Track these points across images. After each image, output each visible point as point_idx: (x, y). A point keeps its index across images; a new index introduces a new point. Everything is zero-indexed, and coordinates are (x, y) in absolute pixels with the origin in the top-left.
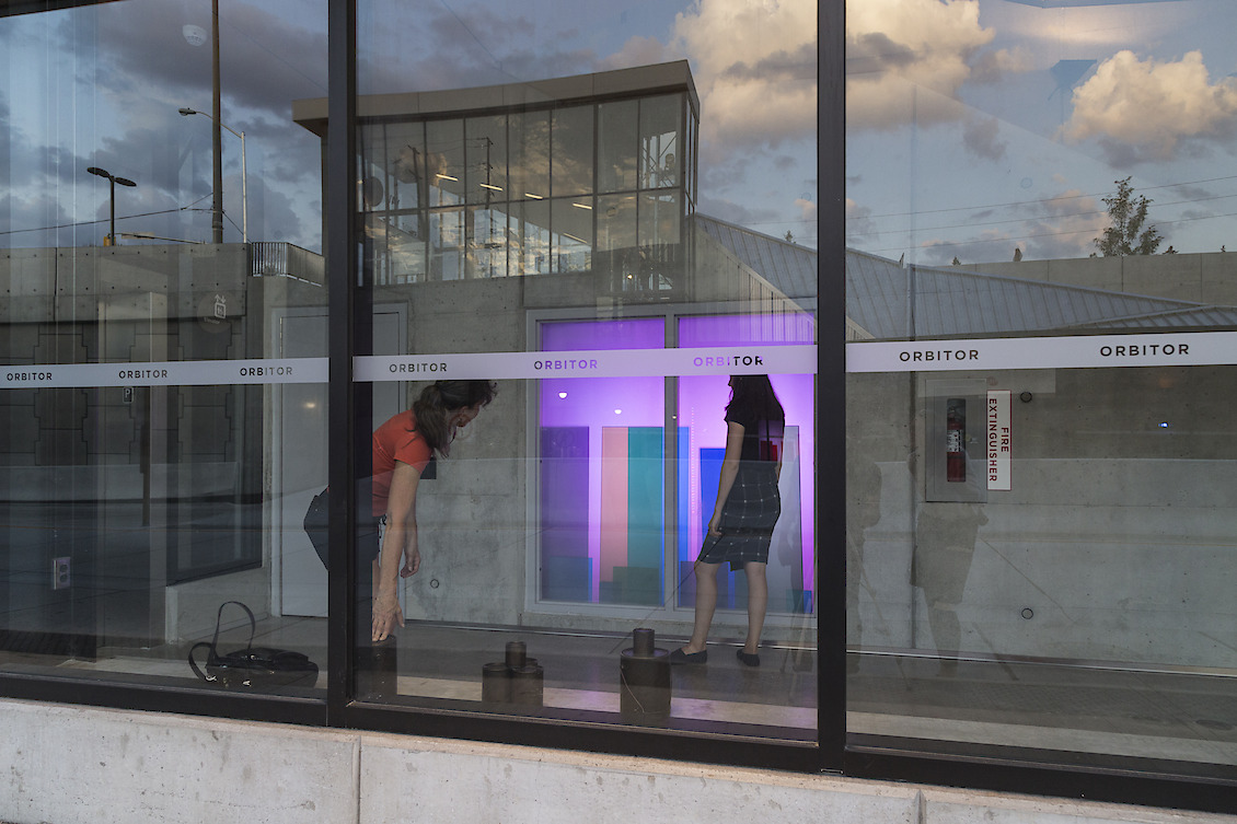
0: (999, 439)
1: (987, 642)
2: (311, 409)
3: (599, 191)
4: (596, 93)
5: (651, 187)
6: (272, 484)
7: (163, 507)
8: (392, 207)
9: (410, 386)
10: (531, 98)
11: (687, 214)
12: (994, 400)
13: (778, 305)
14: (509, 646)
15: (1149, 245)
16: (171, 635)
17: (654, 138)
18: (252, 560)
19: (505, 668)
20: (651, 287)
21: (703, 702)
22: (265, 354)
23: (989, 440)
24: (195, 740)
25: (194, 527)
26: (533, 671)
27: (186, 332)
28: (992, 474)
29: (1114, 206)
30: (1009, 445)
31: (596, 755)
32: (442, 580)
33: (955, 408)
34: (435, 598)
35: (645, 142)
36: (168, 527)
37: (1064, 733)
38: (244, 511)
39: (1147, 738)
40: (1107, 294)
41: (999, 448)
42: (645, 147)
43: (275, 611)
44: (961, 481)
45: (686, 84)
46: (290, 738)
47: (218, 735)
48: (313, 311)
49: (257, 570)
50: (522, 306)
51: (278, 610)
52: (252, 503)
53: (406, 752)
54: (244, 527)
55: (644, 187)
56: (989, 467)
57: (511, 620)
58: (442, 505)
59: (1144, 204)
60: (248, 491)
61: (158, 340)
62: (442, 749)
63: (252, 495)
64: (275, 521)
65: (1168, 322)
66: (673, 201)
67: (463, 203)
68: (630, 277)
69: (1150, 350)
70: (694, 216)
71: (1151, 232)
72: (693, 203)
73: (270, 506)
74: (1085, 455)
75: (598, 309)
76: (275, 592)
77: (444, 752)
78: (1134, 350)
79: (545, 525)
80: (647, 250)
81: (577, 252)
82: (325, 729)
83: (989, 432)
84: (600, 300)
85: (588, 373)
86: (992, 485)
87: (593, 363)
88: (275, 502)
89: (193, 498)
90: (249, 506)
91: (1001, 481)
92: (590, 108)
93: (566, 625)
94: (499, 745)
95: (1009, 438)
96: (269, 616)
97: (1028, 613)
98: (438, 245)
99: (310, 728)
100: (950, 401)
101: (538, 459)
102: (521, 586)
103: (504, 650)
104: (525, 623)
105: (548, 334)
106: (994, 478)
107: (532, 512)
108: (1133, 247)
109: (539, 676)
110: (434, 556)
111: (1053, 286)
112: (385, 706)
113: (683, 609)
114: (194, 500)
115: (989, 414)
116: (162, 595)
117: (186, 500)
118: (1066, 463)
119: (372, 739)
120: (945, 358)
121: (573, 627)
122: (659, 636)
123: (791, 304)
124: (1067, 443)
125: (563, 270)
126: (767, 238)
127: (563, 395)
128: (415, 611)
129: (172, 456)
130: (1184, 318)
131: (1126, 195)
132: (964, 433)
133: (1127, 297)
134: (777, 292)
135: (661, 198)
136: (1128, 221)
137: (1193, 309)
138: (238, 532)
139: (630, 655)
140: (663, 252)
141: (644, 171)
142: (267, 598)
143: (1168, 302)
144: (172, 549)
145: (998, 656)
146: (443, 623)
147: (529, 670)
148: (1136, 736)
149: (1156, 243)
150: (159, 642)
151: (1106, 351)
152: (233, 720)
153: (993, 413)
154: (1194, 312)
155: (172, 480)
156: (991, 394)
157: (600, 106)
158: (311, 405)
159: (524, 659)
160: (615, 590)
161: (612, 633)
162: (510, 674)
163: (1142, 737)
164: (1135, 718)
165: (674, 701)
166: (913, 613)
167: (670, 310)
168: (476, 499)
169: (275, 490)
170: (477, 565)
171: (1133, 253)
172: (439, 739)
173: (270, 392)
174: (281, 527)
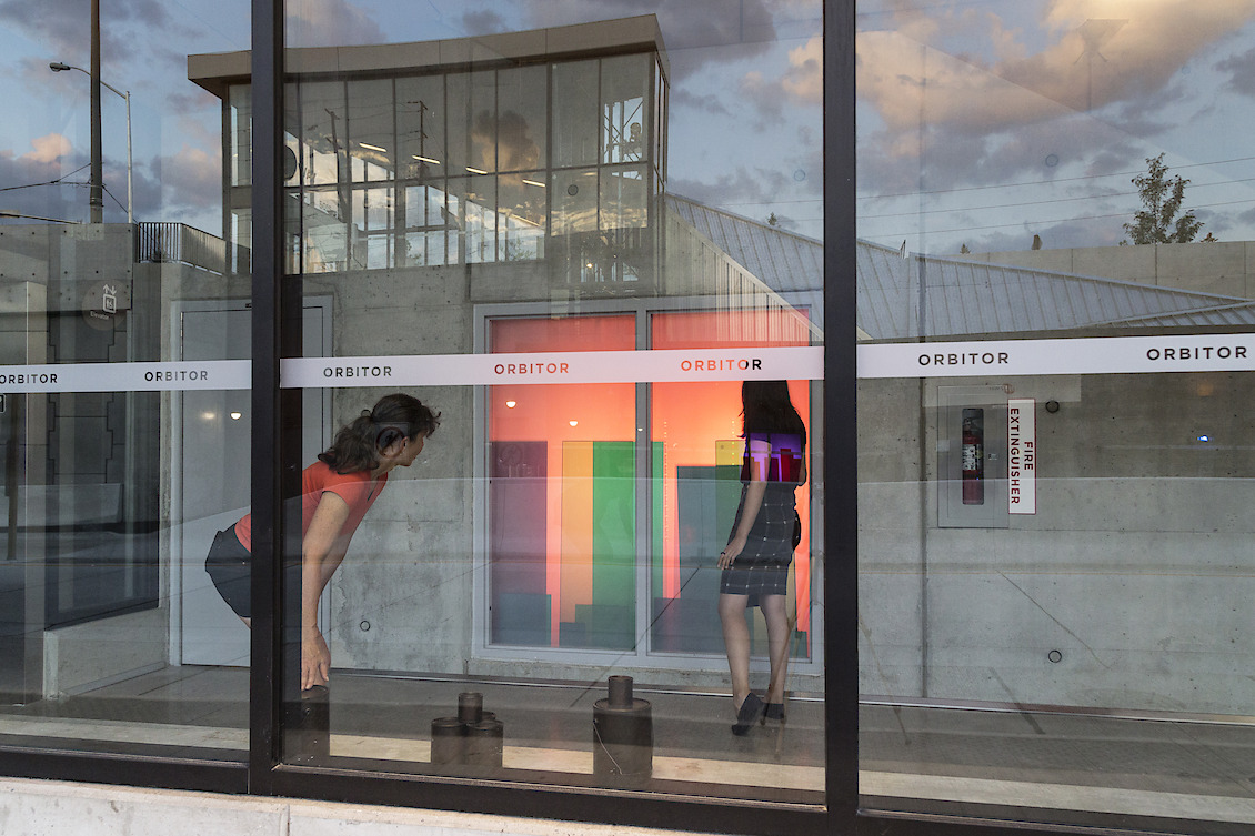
0: (1022, 455)
1: (1007, 689)
2: (209, 421)
3: (554, 166)
4: (549, 52)
5: (614, 161)
6: (170, 507)
7: (41, 537)
8: (307, 182)
9: (336, 394)
10: (479, 56)
11: (655, 193)
12: (1016, 410)
13: (761, 300)
14: (462, 698)
15: (1186, 231)
16: (50, 690)
17: (618, 105)
18: (147, 600)
19: (457, 724)
20: (614, 278)
21: (689, 760)
22: (163, 356)
23: (1011, 456)
24: (89, 811)
25: (76, 561)
26: (491, 727)
27: (67, 328)
28: (1014, 495)
29: (1146, 187)
30: (1033, 462)
31: (567, 824)
32: (373, 622)
33: (971, 419)
34: (366, 643)
35: (607, 109)
36: (48, 561)
37: (1105, 792)
38: (136, 540)
39: (1199, 798)
40: (1138, 288)
41: (1022, 466)
42: (607, 115)
43: (174, 660)
44: (978, 504)
45: (654, 42)
46: (204, 809)
47: (118, 806)
48: (212, 304)
49: (154, 611)
50: (469, 299)
51: (178, 657)
52: (147, 532)
53: (344, 823)
54: (136, 561)
55: (606, 161)
56: (1011, 487)
57: (456, 668)
58: (374, 534)
59: (1180, 185)
60: (143, 518)
61: (36, 339)
62: (386, 819)
63: (147, 523)
64: (174, 554)
65: (1208, 320)
66: (640, 178)
67: (392, 178)
68: (590, 266)
69: (1203, 353)
70: (663, 196)
71: (1188, 219)
72: (664, 179)
73: (168, 535)
74: (1119, 473)
75: (553, 303)
76: (173, 637)
77: (389, 822)
78: (1185, 353)
79: (496, 556)
80: (609, 233)
81: (527, 235)
82: (246, 797)
83: (1011, 447)
84: (555, 293)
85: (558, 378)
86: (1014, 508)
87: (564, 367)
88: (174, 529)
89: (75, 526)
90: (143, 535)
91: (1026, 504)
92: (543, 69)
93: (521, 673)
94: (453, 813)
95: (1033, 454)
96: (166, 666)
97: (1056, 655)
98: (362, 228)
99: (228, 796)
100: (966, 410)
101: (488, 479)
102: (468, 628)
103: (457, 704)
104: (472, 671)
105: (500, 334)
106: (1016, 500)
107: (480, 542)
108: (1168, 234)
109: (498, 733)
110: (364, 594)
111: (1078, 279)
112: (319, 770)
113: (656, 654)
114: (77, 528)
115: (1011, 425)
116: (41, 642)
117: (68, 528)
118: (1097, 482)
119: (303, 809)
120: (971, 362)
121: (528, 676)
122: (638, 686)
123: (777, 299)
124: (1098, 460)
125: (511, 258)
126: (749, 222)
127: (511, 404)
128: (341, 659)
129: (52, 477)
130: (1226, 315)
131: (1160, 173)
132: (982, 449)
133: (1161, 291)
134: (761, 285)
135: (626, 175)
136: (1162, 204)
137: (1236, 305)
138: (129, 567)
139: (605, 707)
140: (628, 237)
141: (606, 142)
142: (165, 644)
143: (1208, 298)
144: (51, 584)
145: (1019, 706)
146: (374, 671)
147: (487, 725)
148: (1187, 796)
149: (1195, 229)
150: (34, 698)
151: (1153, 354)
152: (135, 788)
153: (1015, 424)
154: (1239, 309)
155: (52, 505)
156: (1013, 403)
157: (554, 67)
158: (209, 416)
159: (480, 713)
160: (577, 633)
161: (574, 682)
162: (464, 731)
163: (1194, 796)
164: (1181, 775)
165: (656, 761)
166: (924, 657)
167: (641, 306)
168: (414, 526)
169: (173, 517)
170: (416, 604)
171: (1168, 242)
172: (383, 808)
173: (168, 401)
174: (181, 561)
